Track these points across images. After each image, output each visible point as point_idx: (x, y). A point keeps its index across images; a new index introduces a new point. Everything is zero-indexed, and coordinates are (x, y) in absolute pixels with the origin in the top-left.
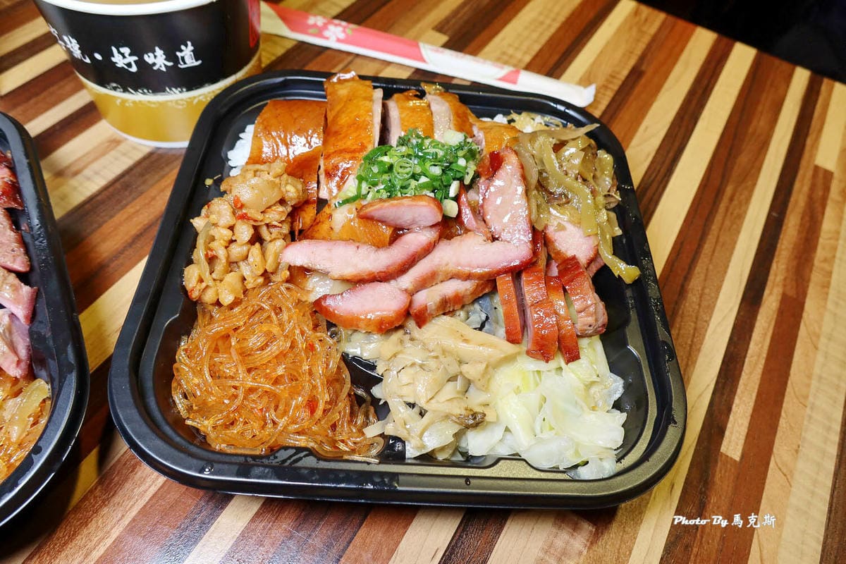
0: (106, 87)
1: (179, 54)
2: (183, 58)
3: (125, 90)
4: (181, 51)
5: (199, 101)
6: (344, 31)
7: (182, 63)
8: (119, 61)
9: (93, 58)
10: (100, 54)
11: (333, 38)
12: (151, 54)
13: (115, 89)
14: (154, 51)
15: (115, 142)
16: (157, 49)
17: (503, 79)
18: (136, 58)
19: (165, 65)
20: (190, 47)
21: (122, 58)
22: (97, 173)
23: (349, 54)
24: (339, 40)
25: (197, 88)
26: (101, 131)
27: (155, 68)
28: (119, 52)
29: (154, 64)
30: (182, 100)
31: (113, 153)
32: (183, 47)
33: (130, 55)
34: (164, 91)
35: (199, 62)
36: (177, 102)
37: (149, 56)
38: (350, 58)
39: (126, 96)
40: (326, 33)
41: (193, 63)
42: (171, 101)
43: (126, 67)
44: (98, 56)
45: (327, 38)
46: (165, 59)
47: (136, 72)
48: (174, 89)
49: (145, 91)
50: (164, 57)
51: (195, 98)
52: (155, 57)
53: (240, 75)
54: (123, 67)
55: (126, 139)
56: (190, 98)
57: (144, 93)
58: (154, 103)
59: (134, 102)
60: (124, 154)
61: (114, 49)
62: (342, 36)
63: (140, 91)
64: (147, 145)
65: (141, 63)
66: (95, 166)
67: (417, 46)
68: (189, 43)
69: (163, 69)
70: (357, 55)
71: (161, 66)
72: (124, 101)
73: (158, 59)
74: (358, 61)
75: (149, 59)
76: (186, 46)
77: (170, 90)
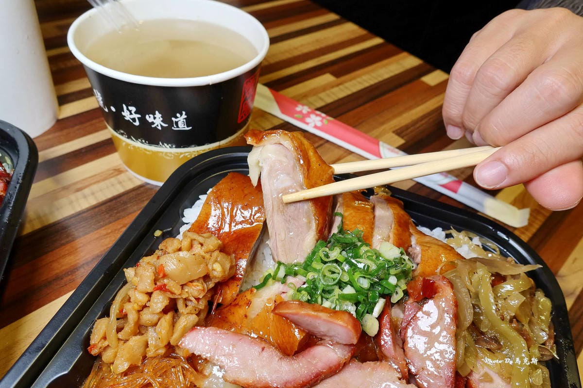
0: (117, 132)
1: (174, 119)
2: (177, 123)
3: (129, 137)
4: (177, 117)
5: (184, 156)
6: (322, 121)
7: (175, 126)
8: (127, 115)
9: (110, 109)
10: (114, 107)
11: (313, 125)
12: (151, 116)
13: (122, 134)
14: (154, 114)
15: (118, 171)
16: (157, 112)
17: (444, 186)
18: (139, 116)
19: (161, 126)
20: (184, 116)
21: (130, 114)
22: (93, 194)
23: (321, 138)
24: (316, 127)
25: (184, 147)
26: (112, 160)
27: (153, 126)
28: (128, 109)
29: (153, 123)
30: (171, 153)
31: (113, 180)
32: (178, 115)
33: (136, 113)
34: (158, 144)
35: (191, 128)
36: (166, 154)
37: (150, 117)
38: (321, 142)
39: (129, 141)
40: (308, 120)
41: (184, 127)
42: (162, 153)
43: (131, 121)
44: (113, 109)
45: (307, 124)
46: (162, 121)
47: (138, 126)
48: (165, 144)
49: (144, 141)
50: (161, 119)
51: (181, 153)
52: (155, 118)
53: (223, 143)
54: (129, 120)
55: (127, 171)
56: (178, 153)
57: (142, 143)
58: (149, 151)
59: (134, 147)
60: (120, 183)
61: (124, 106)
62: (319, 124)
63: (140, 140)
64: (140, 180)
65: (142, 120)
66: (95, 187)
67: (378, 144)
68: (184, 113)
69: (160, 128)
70: (328, 141)
71: (158, 126)
72: (128, 145)
73: (157, 120)
74: (327, 145)
75: (149, 118)
76: (181, 115)
77: (163, 144)
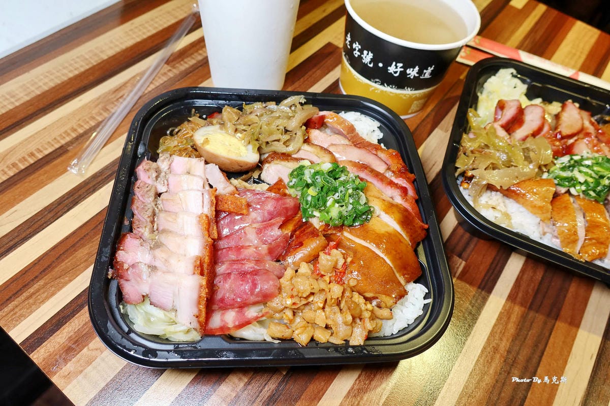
0: (370, 80)
2: (425, 73)
3: (382, 84)
8: (392, 69)
9: (376, 65)
13: (376, 82)
16: (417, 67)
21: (395, 68)
25: (420, 90)
27: (408, 76)
28: (396, 65)
30: (408, 94)
34: (403, 88)
37: (410, 70)
39: (381, 88)
42: (403, 94)
43: (393, 73)
44: (381, 65)
49: (394, 87)
56: (413, 94)
57: (392, 88)
58: (393, 93)
59: (382, 91)
63: (391, 86)
68: (433, 66)
72: (377, 89)
75: (408, 71)
76: (431, 67)
77: (407, 88)
